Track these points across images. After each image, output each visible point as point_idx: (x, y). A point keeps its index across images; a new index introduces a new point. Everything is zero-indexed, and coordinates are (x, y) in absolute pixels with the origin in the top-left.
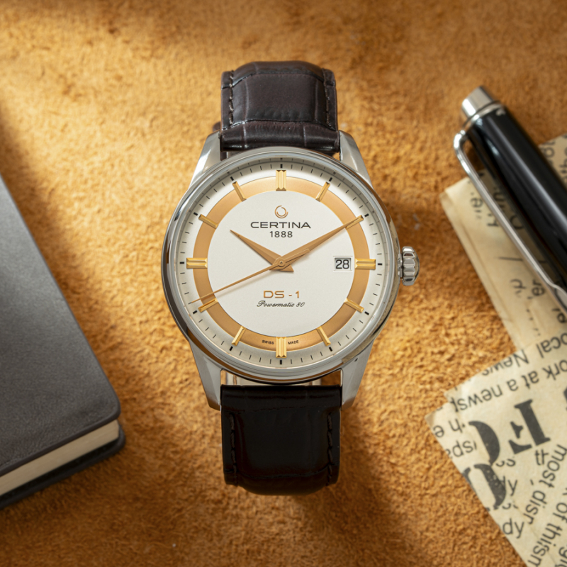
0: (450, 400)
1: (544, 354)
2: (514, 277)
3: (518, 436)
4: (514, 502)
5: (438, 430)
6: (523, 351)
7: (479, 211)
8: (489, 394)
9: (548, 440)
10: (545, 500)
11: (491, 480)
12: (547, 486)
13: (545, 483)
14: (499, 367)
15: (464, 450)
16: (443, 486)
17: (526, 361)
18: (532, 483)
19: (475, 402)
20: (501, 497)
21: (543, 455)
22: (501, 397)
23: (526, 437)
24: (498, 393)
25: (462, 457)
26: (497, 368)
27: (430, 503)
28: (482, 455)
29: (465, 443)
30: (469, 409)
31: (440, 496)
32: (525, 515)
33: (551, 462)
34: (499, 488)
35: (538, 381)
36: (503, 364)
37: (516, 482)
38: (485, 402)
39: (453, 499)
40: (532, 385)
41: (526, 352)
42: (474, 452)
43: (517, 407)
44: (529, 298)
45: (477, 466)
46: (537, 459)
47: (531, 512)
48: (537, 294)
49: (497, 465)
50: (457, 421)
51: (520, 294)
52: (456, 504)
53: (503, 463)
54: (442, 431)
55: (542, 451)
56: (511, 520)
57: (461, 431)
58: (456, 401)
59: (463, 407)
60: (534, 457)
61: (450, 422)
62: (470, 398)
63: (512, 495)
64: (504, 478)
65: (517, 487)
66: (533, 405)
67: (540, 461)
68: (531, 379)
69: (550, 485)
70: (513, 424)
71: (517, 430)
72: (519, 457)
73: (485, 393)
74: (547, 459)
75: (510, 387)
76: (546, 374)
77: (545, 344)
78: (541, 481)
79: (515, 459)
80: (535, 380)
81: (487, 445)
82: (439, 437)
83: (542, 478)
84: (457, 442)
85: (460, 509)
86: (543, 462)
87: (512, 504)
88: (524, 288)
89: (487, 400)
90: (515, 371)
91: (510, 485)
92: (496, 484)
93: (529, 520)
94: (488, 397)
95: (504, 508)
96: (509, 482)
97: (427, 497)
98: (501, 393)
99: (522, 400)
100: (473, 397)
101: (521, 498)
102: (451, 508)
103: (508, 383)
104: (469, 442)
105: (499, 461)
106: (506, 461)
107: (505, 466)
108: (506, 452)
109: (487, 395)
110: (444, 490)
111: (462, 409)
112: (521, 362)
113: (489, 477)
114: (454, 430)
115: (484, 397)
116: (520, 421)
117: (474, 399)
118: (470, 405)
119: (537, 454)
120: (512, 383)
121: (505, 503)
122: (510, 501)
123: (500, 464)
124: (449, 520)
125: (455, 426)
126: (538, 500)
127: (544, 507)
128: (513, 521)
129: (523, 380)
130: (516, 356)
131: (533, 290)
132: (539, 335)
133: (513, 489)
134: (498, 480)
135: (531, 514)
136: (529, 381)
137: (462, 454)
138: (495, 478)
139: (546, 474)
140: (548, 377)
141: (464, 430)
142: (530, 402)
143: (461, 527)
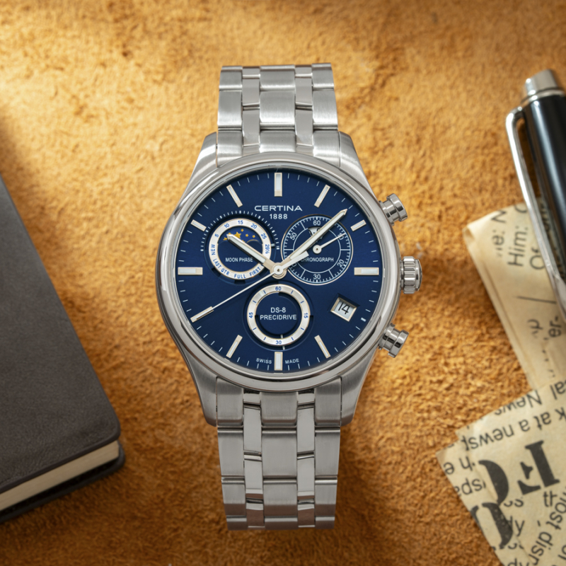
0: (461, 438)
1: (558, 395)
2: (531, 318)
3: (527, 476)
4: (520, 542)
5: (448, 466)
6: (536, 392)
7: (500, 249)
8: (501, 434)
9: (557, 481)
10: (551, 542)
11: (498, 519)
12: (553, 528)
13: (552, 524)
14: (512, 407)
15: (473, 488)
16: (437, 515)
17: (539, 402)
18: (539, 524)
19: (486, 442)
20: (507, 536)
21: (552, 496)
22: (513, 437)
23: (535, 478)
24: (509, 433)
25: (470, 495)
26: (510, 408)
27: (423, 531)
28: (490, 494)
29: (474, 481)
30: (480, 448)
31: (433, 525)
32: (530, 555)
33: (559, 504)
34: (506, 528)
35: (550, 422)
36: (516, 404)
37: (523, 523)
38: (496, 441)
39: (447, 528)
40: (544, 427)
41: (540, 393)
42: (483, 491)
43: (528, 447)
44: (546, 339)
45: (485, 505)
46: (545, 501)
47: (536, 552)
48: (554, 336)
49: (505, 505)
50: (467, 458)
51: (537, 335)
52: (449, 533)
53: (511, 503)
54: (452, 468)
55: (551, 493)
56: (516, 560)
57: (471, 469)
58: (467, 440)
59: (474, 446)
60: (542, 499)
61: (460, 460)
62: (481, 437)
63: (519, 535)
64: (511, 518)
65: (524, 528)
66: (544, 447)
67: (548, 503)
68: (544, 420)
69: (557, 527)
70: (523, 465)
71: (527, 470)
72: (527, 498)
73: (497, 433)
74: (556, 500)
75: (522, 427)
76: (558, 416)
77: (559, 386)
78: (548, 523)
79: (522, 500)
80: (547, 421)
81: (496, 484)
82: (449, 474)
83: (549, 520)
84: (467, 480)
85: (453, 538)
86: (551, 504)
87: (518, 544)
88: (541, 329)
89: (498, 440)
90: (528, 412)
91: (517, 525)
92: (503, 524)
93: (534, 561)
94: (499, 437)
95: (510, 547)
96: (516, 522)
97: (421, 524)
98: (513, 434)
99: (533, 441)
100: (484, 436)
101: (528, 538)
102: (445, 537)
103: (520, 423)
104: (478, 480)
105: (507, 501)
106: (514, 502)
107: (513, 506)
108: (514, 492)
109: (498, 435)
110: (438, 519)
111: (473, 448)
112: (534, 402)
113: (497, 516)
114: (464, 468)
115: (495, 437)
116: (530, 462)
117: (485, 439)
118: (481, 444)
119: (545, 495)
120: (524, 424)
121: (511, 543)
122: (516, 541)
123: (508, 504)
124: (442, 549)
125: (466, 464)
126: (544, 541)
127: (550, 549)
128: (519, 561)
129: (535, 421)
130: (529, 397)
131: (550, 331)
132: (554, 376)
133: (520, 530)
134: (505, 520)
135: (536, 555)
136: (541, 422)
137: (471, 491)
138: (502, 518)
139: (554, 516)
140: (561, 419)
141: (473, 468)
142: (541, 443)
143: (454, 556)
